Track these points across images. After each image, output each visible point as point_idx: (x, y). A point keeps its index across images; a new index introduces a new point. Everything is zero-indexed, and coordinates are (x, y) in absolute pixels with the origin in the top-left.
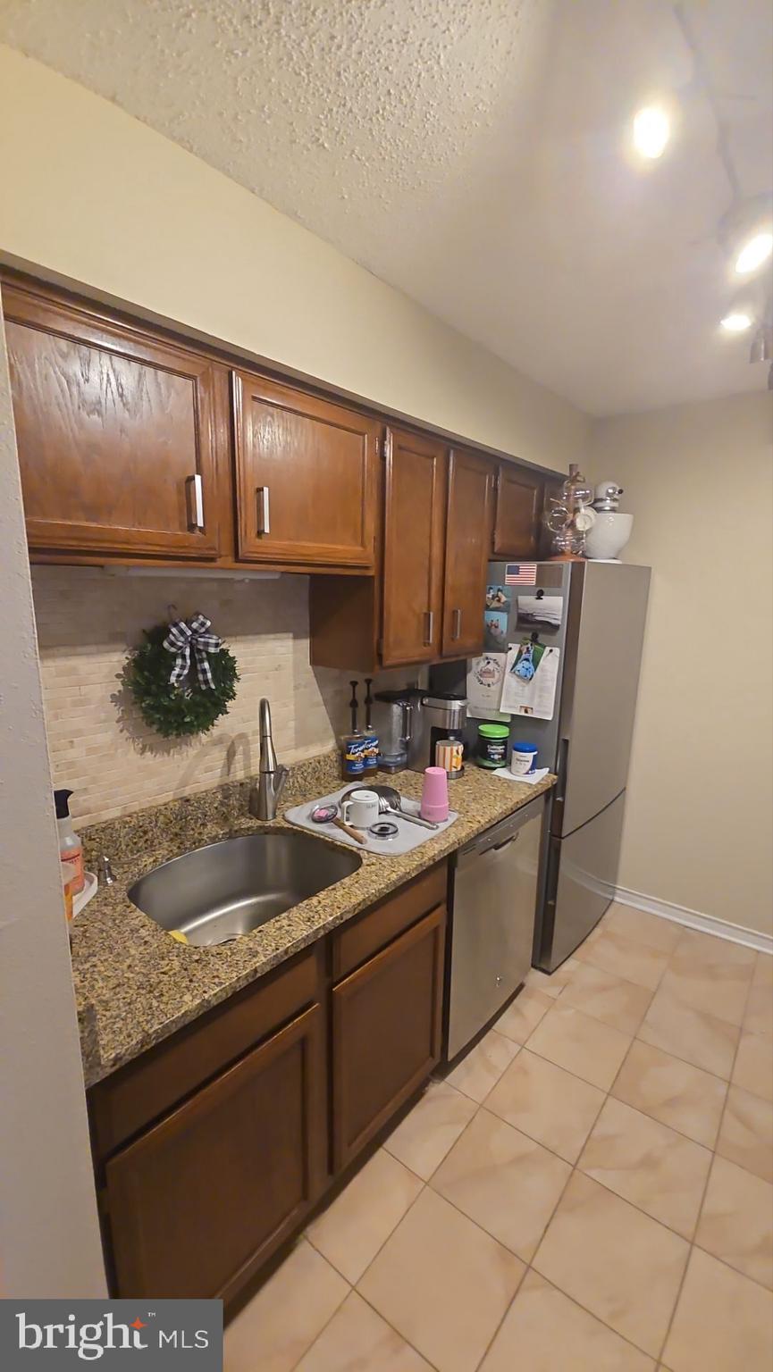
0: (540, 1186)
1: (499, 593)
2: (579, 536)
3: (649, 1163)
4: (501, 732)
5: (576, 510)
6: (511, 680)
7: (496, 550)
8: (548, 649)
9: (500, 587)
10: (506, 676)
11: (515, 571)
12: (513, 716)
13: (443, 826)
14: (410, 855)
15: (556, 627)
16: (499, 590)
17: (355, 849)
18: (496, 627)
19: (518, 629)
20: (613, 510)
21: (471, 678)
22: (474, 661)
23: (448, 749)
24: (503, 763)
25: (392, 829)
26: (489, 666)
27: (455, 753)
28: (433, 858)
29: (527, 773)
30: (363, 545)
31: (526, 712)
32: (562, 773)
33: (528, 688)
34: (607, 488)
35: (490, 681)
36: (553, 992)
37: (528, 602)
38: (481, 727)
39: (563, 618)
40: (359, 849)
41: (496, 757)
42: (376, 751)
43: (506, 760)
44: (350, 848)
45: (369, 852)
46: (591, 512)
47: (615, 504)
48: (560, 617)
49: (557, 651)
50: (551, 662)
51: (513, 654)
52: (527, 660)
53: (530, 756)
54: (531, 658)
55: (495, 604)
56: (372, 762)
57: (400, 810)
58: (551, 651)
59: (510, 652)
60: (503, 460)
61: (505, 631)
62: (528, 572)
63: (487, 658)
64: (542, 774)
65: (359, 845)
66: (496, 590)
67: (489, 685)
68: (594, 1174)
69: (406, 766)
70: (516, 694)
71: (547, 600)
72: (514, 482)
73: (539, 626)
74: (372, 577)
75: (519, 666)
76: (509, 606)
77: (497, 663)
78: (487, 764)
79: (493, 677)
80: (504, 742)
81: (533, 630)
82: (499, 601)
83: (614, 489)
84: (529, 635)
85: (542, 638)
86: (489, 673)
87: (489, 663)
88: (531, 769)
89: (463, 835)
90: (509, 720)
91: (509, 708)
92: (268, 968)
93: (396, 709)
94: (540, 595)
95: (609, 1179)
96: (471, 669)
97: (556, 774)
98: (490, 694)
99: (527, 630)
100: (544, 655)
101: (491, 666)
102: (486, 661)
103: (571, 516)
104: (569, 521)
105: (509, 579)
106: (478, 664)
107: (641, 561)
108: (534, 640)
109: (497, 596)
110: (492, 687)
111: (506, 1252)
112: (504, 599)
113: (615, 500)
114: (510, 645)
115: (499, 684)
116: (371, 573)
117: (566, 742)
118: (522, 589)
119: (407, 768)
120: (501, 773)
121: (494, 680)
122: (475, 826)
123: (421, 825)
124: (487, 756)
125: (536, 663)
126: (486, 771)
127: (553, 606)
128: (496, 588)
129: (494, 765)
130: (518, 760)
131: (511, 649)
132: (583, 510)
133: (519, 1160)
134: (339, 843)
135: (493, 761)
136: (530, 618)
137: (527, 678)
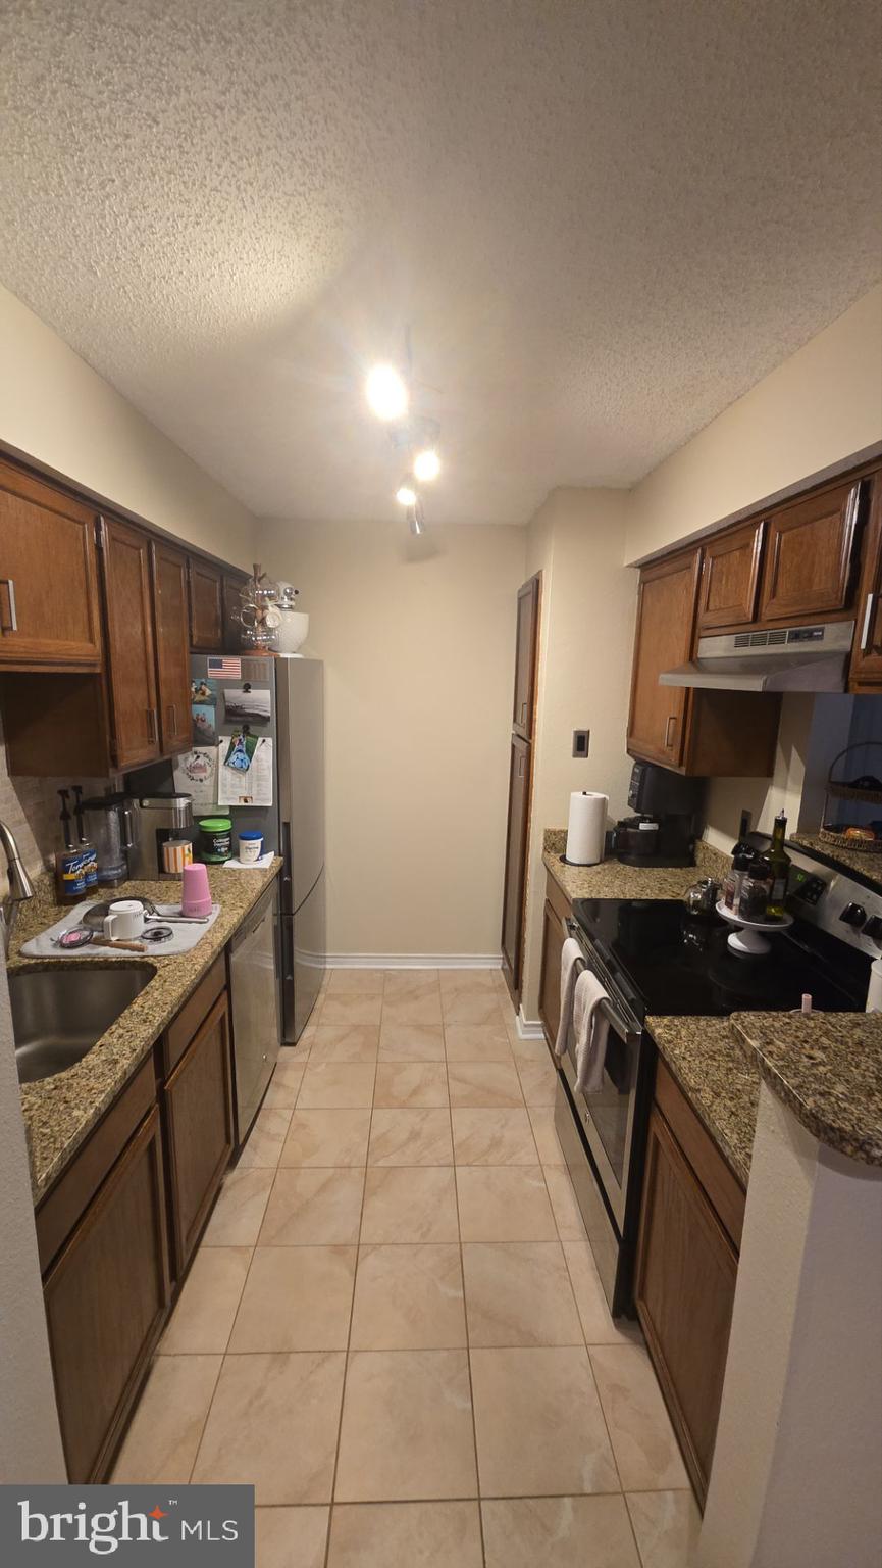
0: (347, 1193)
1: (203, 687)
2: (270, 631)
3: (414, 1136)
4: (223, 825)
5: (264, 608)
6: (225, 773)
7: (194, 643)
8: (260, 739)
9: (203, 680)
10: (220, 770)
11: (219, 665)
12: (232, 808)
13: (212, 918)
14: (198, 947)
15: (266, 719)
16: (202, 683)
17: (137, 959)
18: (204, 721)
19: (228, 721)
20: (291, 608)
21: (177, 774)
22: (181, 758)
23: (179, 849)
24: (230, 855)
25: (165, 932)
26: (199, 761)
27: (186, 852)
28: (220, 946)
29: (258, 859)
30: (91, 640)
31: (246, 801)
32: (286, 854)
33: (244, 779)
34: (284, 587)
35: (202, 775)
36: (302, 1058)
37: (235, 695)
38: (202, 823)
39: (272, 710)
40: (144, 957)
41: (223, 850)
42: (95, 864)
43: (234, 852)
44: (131, 959)
45: (155, 957)
46: (277, 610)
47: (292, 603)
48: (269, 710)
49: (270, 741)
50: (265, 751)
51: (225, 746)
52: (240, 751)
53: (258, 843)
54: (244, 750)
55: (198, 698)
56: (93, 878)
57: (159, 915)
58: (264, 741)
59: (220, 746)
60: (192, 553)
61: (213, 723)
62: (232, 667)
63: (196, 753)
64: (270, 857)
65: (141, 954)
66: (199, 683)
67: (201, 780)
68: (381, 1163)
69: (128, 876)
70: (233, 786)
71: (255, 694)
72: (202, 575)
73: (250, 719)
74: (100, 674)
75: (233, 758)
76: (215, 699)
77: (207, 757)
78: (214, 859)
79: (205, 771)
80: (229, 834)
81: (243, 723)
82: (203, 694)
83: (291, 589)
84: (240, 727)
85: (252, 729)
86: (202, 768)
87: (198, 757)
88: (261, 855)
89: (235, 920)
90: (228, 813)
91: (228, 799)
92: (133, 1069)
93: (113, 816)
94: (247, 688)
95: (393, 1160)
96: (178, 765)
97: (280, 856)
98: (203, 788)
99: (237, 722)
100: (258, 745)
101: (201, 761)
102: (195, 756)
103: (260, 612)
104: (260, 618)
105: (212, 672)
106: (186, 759)
107: (314, 655)
108: (246, 732)
109: (201, 689)
110: (205, 782)
111: (338, 1249)
112: (208, 692)
113: (291, 599)
114: (220, 738)
115: (213, 778)
116: (98, 670)
117: (287, 825)
118: (229, 683)
119: (129, 879)
120: (231, 864)
121: (207, 774)
122: (241, 911)
123: (190, 922)
124: (213, 851)
125: (250, 753)
126: (216, 866)
127: (261, 699)
128: (198, 681)
129: (222, 859)
130: (247, 848)
131: (222, 742)
132: (270, 608)
133: (324, 1188)
134: (114, 959)
135: (221, 854)
136: (238, 711)
137: (243, 769)
